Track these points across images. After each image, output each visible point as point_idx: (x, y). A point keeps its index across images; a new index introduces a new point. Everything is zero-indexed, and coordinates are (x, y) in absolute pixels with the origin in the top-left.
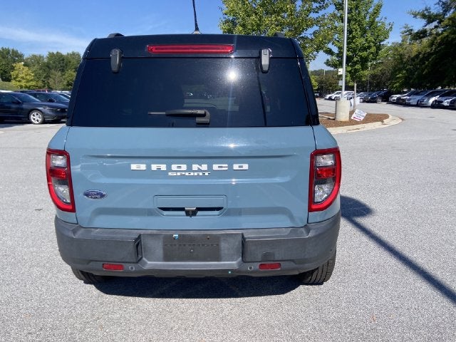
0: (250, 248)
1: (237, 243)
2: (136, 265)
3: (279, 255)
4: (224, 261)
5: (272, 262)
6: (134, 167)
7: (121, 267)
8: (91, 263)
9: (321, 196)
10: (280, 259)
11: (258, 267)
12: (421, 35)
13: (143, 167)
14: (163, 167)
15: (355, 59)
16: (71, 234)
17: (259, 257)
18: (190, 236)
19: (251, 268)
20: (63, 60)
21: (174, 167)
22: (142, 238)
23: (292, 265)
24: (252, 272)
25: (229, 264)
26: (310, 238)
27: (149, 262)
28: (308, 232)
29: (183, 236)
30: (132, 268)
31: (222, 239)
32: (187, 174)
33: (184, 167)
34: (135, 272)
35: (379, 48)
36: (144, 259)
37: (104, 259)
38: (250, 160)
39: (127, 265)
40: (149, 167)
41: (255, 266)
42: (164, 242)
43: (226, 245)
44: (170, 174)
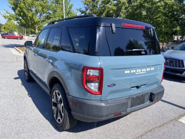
3: (159, 97)
4: (145, 103)
6: (126, 72)
11: (154, 103)
13: (129, 72)
14: (135, 71)
17: (156, 99)
18: (138, 96)
21: (138, 71)
30: (124, 113)
31: (146, 95)
32: (140, 73)
33: (140, 70)
38: (155, 66)
40: (130, 72)
42: (131, 100)
44: (136, 73)
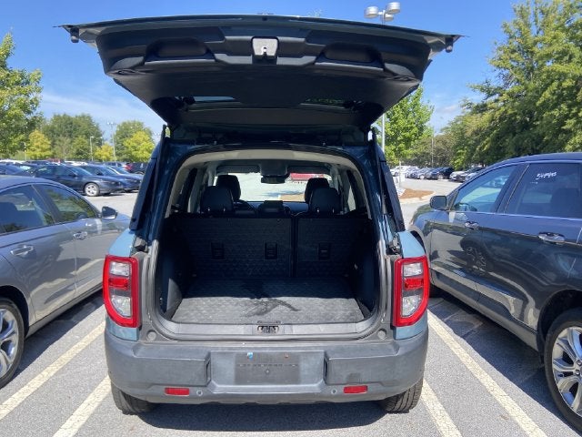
0: (333, 368)
1: (318, 363)
2: (205, 389)
3: (365, 376)
4: (304, 383)
5: (358, 385)
7: (187, 392)
8: (153, 387)
9: (409, 308)
10: (367, 380)
11: (342, 390)
12: (482, 109)
15: (399, 139)
16: (131, 353)
17: (344, 379)
18: (266, 354)
19: (334, 392)
20: (71, 123)
22: (212, 356)
23: (381, 388)
24: (336, 396)
25: (309, 387)
26: (398, 357)
27: (218, 386)
28: (397, 350)
29: (259, 354)
30: (200, 393)
31: (302, 357)
34: (203, 398)
35: (421, 129)
36: (213, 381)
37: (168, 382)
39: (195, 388)
41: (339, 390)
42: (236, 362)
43: (307, 365)
